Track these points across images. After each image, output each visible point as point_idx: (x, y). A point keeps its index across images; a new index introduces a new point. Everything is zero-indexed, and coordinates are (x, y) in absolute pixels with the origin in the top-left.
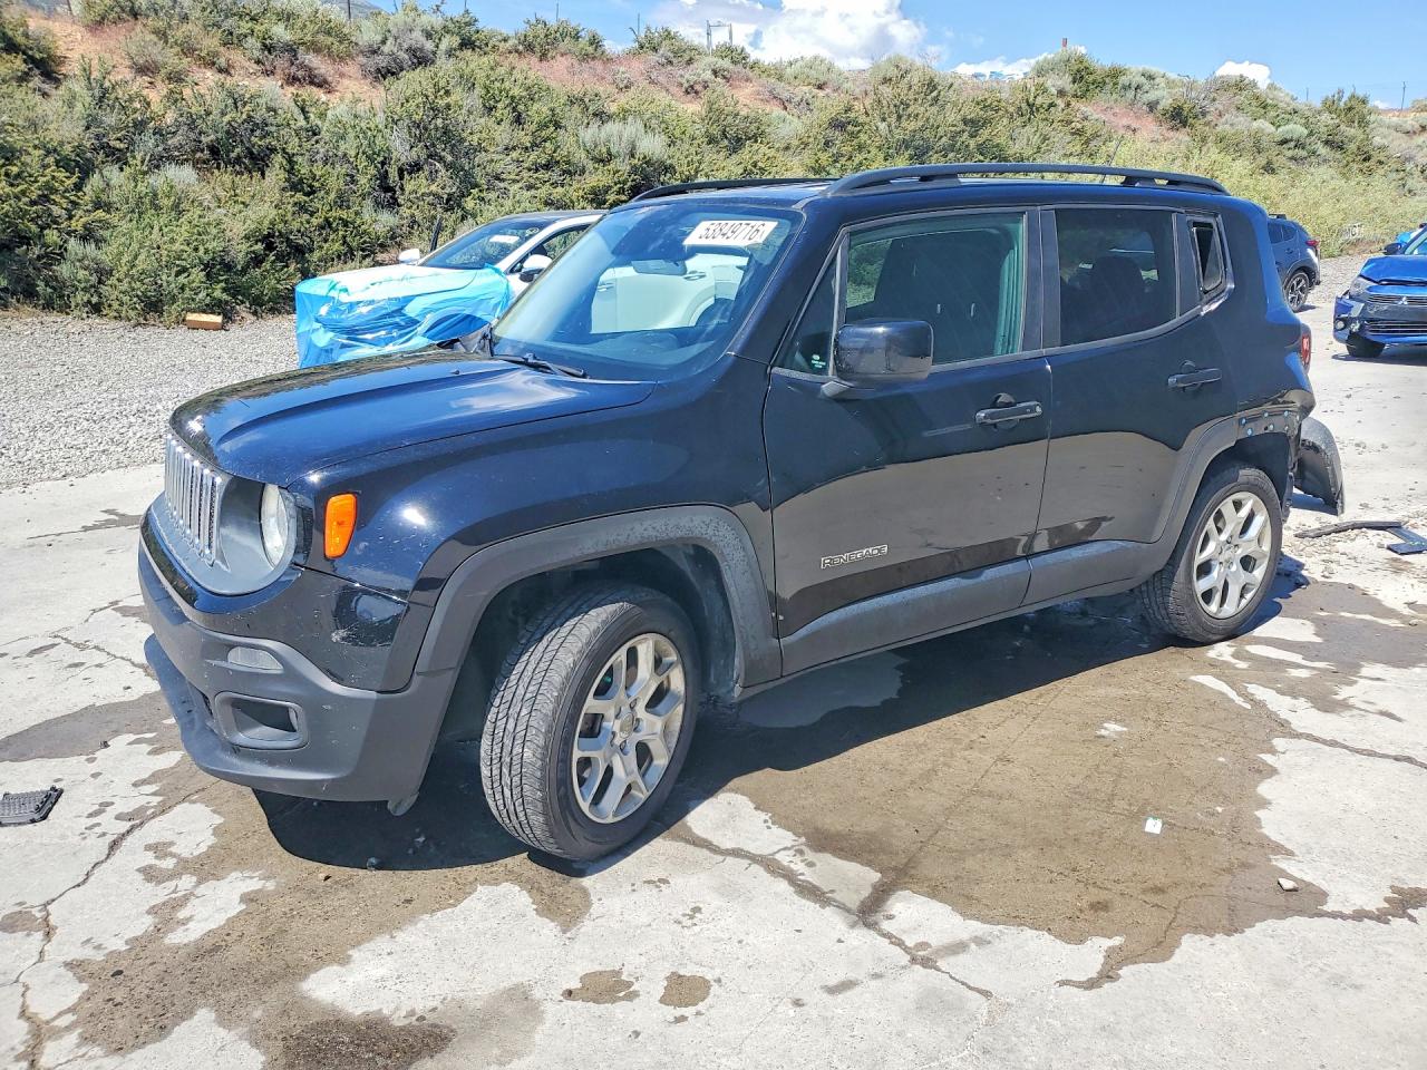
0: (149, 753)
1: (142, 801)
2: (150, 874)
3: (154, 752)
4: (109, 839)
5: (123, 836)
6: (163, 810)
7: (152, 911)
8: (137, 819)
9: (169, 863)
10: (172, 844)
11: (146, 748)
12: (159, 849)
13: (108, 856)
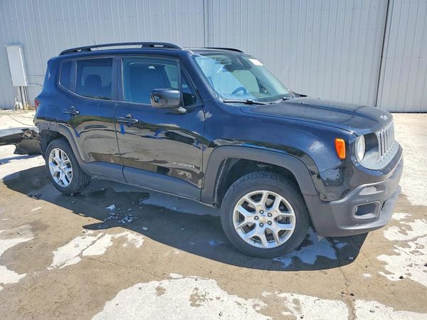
0: (387, 264)
1: (400, 248)
2: (410, 228)
3: (385, 263)
4: (416, 242)
5: (412, 241)
6: (396, 242)
7: (414, 222)
8: (404, 244)
9: (404, 228)
10: (399, 232)
11: (387, 268)
12: (403, 232)
13: (418, 237)
